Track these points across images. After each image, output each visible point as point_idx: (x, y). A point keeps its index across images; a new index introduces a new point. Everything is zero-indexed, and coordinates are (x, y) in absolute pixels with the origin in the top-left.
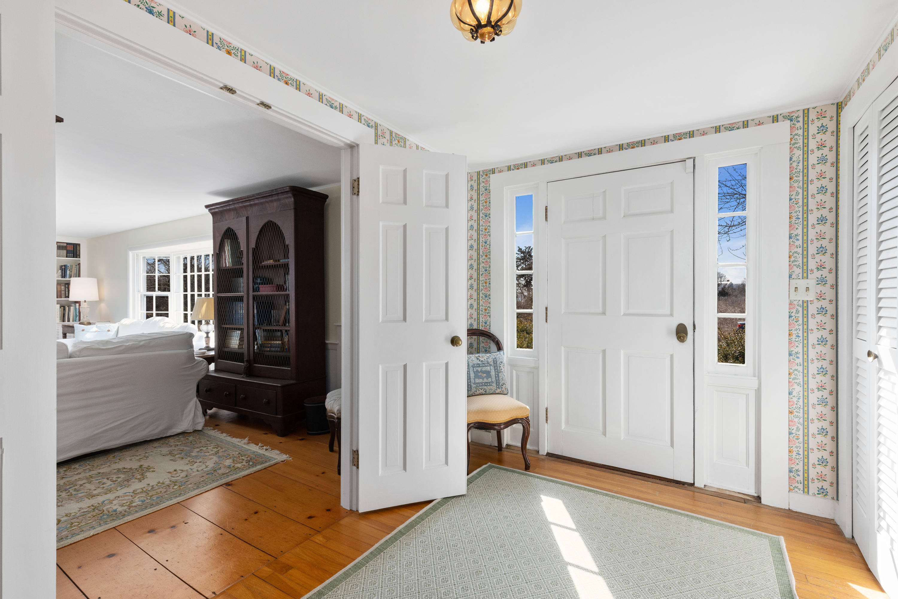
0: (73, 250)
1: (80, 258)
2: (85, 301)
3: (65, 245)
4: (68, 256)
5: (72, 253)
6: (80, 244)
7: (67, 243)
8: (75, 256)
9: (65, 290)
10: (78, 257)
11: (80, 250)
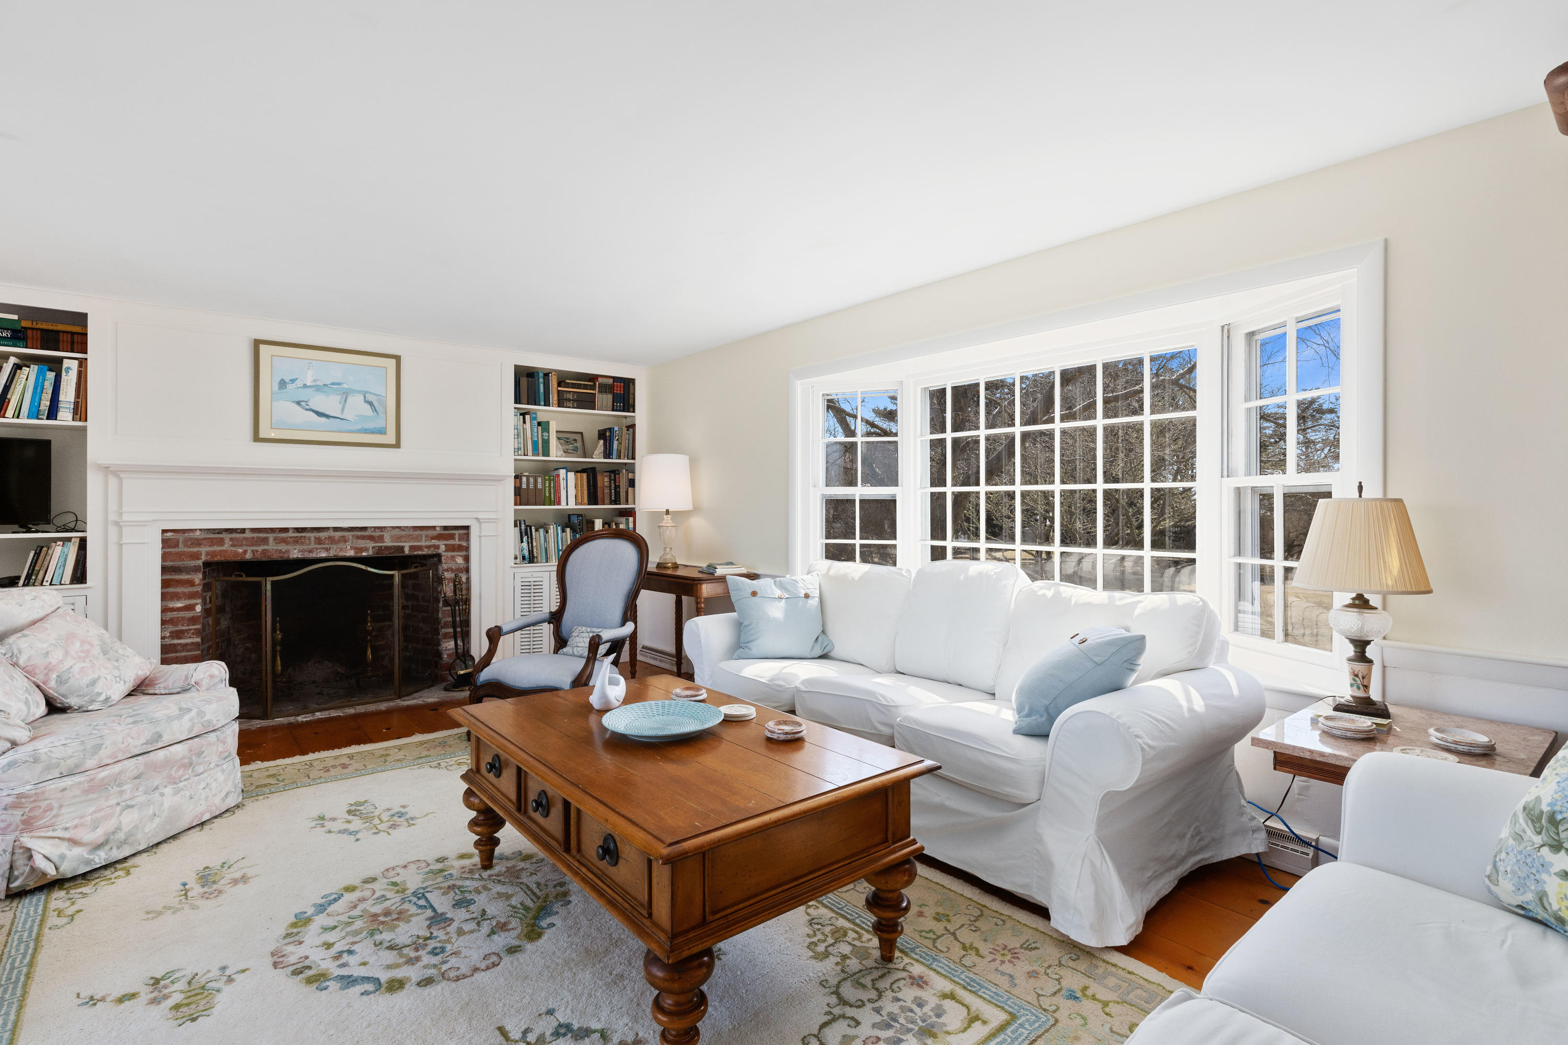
0: (624, 394)
1: (634, 412)
2: (667, 512)
3: (611, 381)
4: (615, 408)
5: (622, 400)
6: (634, 379)
7: (614, 378)
8: (626, 408)
9: (610, 487)
10: (631, 410)
11: (634, 394)
